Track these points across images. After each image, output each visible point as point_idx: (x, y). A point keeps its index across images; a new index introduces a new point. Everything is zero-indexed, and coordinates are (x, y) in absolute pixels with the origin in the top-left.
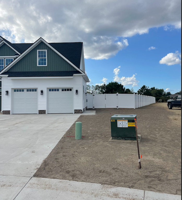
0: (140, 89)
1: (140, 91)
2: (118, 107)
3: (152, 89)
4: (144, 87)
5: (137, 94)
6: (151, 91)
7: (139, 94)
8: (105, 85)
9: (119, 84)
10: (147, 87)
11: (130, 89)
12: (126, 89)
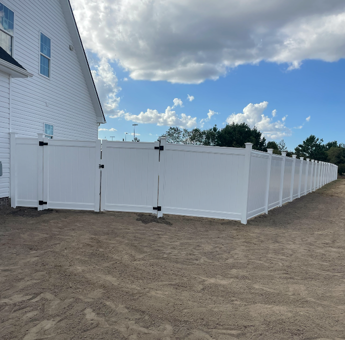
0: (302, 143)
1: (300, 148)
2: (159, 209)
3: (330, 145)
4: (312, 139)
5: (294, 156)
6: (327, 150)
7: (302, 158)
8: (215, 129)
9: (252, 129)
10: (319, 140)
11: (277, 142)
12: (267, 142)
